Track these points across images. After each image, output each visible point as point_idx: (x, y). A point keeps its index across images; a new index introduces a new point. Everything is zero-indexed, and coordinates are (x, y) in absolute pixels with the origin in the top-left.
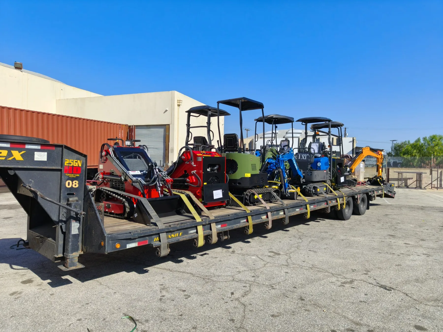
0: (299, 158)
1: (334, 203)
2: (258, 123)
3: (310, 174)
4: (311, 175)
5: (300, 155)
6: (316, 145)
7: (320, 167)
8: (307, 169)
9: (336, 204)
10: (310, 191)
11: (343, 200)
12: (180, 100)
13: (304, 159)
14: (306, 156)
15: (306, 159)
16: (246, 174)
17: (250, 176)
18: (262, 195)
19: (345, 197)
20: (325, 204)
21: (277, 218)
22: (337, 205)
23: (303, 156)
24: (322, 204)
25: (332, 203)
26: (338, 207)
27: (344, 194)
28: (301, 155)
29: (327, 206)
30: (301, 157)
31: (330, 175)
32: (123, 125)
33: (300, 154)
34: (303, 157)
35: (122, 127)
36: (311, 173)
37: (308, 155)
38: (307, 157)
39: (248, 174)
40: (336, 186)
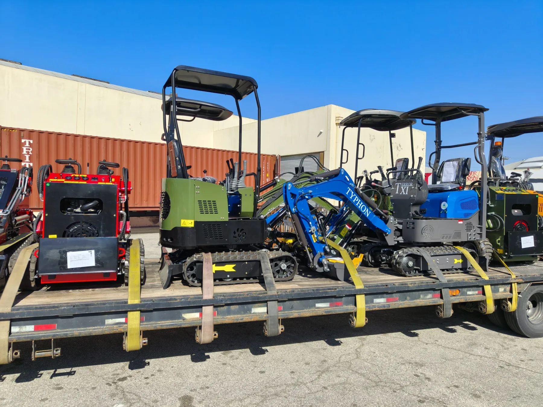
0: (397, 193)
1: (472, 295)
2: (349, 129)
3: (412, 226)
4: (413, 228)
5: (398, 186)
6: (454, 165)
7: (445, 212)
8: (408, 216)
9: (479, 298)
10: (398, 263)
11: (511, 291)
12: (339, 117)
13: (404, 194)
14: (408, 187)
15: (407, 194)
16: (182, 221)
17: (193, 225)
18: (234, 265)
19: (518, 283)
20: (433, 298)
21: (235, 321)
22: (484, 302)
23: (403, 188)
24: (421, 296)
25: (465, 294)
26: (485, 307)
27: (514, 276)
28: (400, 185)
29: (441, 302)
30: (400, 190)
31: (481, 231)
32: (268, 155)
33: (398, 184)
34: (403, 190)
35: (267, 158)
36: (413, 223)
37: (411, 185)
38: (410, 188)
39: (186, 221)
40: (505, 255)
